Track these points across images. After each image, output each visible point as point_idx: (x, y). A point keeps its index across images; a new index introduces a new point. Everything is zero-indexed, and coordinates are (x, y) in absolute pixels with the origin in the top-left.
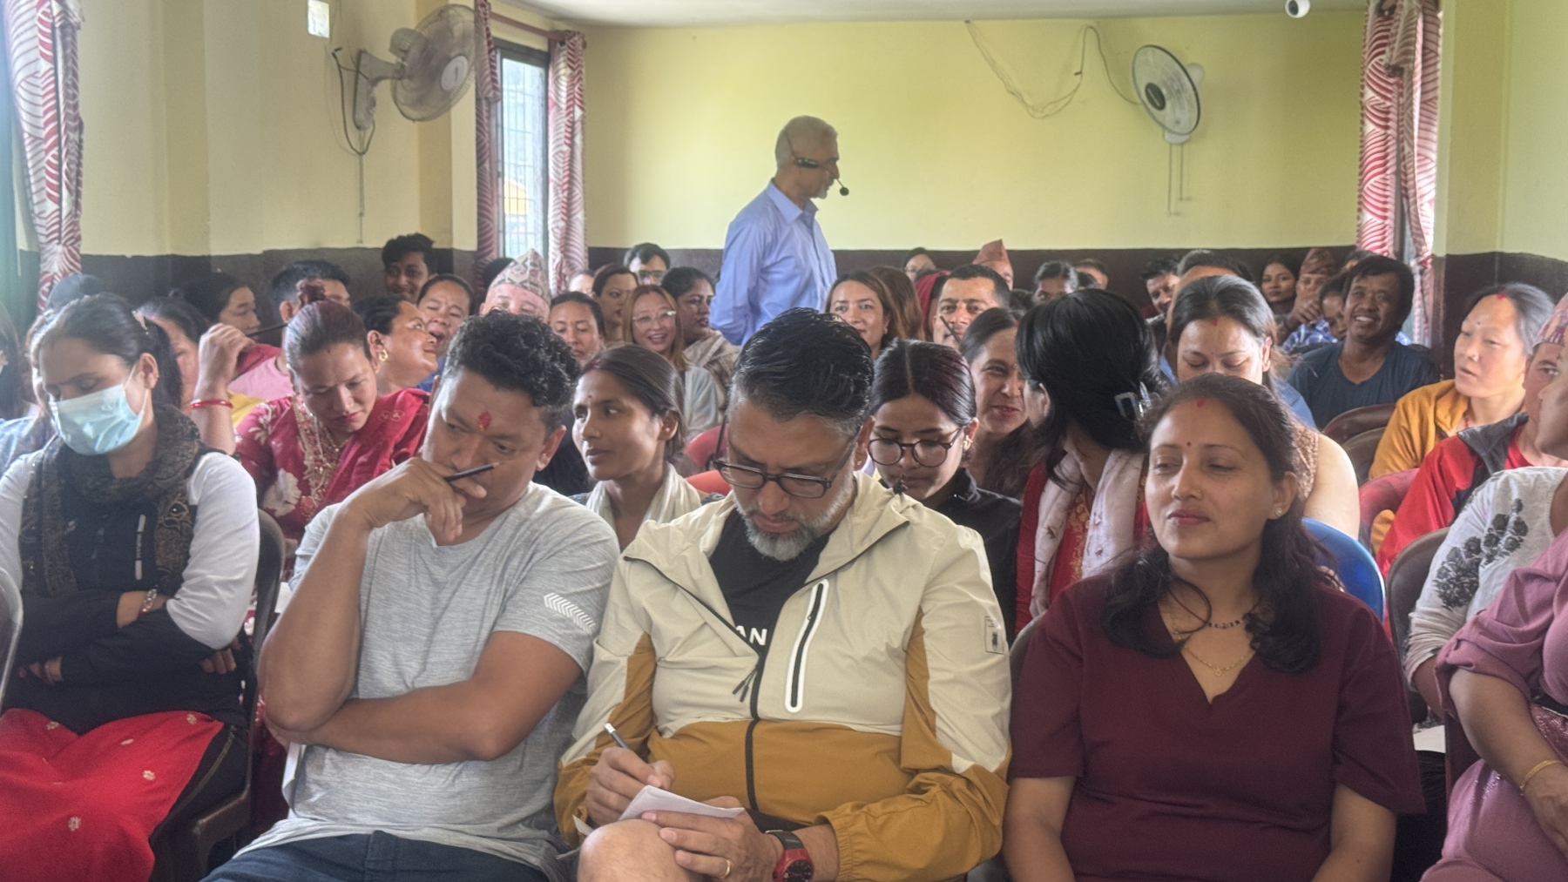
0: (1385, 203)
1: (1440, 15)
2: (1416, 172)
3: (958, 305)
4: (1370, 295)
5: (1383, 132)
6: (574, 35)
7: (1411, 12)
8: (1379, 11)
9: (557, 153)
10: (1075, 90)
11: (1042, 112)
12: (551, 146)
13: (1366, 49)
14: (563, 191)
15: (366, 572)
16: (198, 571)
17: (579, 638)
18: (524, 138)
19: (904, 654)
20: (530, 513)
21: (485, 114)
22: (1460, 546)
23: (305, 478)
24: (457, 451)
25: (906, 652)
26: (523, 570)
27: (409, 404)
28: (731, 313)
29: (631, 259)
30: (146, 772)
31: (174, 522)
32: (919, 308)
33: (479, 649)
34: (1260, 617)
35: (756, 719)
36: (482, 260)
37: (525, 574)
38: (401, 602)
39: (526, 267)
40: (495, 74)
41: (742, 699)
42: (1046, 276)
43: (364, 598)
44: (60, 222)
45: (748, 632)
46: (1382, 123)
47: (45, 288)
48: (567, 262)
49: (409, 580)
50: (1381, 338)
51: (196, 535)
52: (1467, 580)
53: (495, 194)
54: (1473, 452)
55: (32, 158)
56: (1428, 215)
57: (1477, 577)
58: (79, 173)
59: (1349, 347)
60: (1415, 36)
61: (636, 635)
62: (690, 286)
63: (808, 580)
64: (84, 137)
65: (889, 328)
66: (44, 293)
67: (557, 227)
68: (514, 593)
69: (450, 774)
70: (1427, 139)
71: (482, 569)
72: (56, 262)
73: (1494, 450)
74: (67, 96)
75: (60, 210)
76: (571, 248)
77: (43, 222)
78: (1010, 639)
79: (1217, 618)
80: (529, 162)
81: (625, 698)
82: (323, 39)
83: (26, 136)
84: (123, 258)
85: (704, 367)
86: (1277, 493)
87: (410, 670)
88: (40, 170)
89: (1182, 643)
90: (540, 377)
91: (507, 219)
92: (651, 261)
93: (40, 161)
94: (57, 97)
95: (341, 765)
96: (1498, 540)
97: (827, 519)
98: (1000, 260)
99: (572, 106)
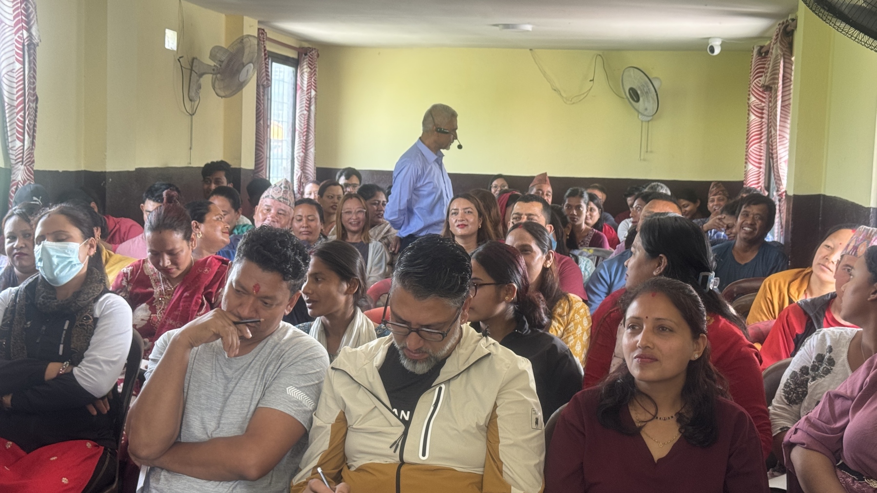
0: (760, 159)
1: (793, 59)
2: (778, 144)
3: (522, 216)
4: (752, 216)
5: (760, 120)
6: (313, 50)
7: (777, 56)
8: (760, 53)
9: (301, 115)
10: (590, 90)
11: (571, 101)
12: (298, 111)
13: (752, 74)
14: (304, 136)
15: (188, 370)
16: (93, 353)
17: (305, 412)
18: (283, 106)
19: (486, 428)
20: (280, 339)
21: (262, 93)
22: (797, 370)
23: (154, 305)
24: (241, 305)
25: (487, 427)
26: (275, 373)
27: (214, 264)
28: (397, 213)
29: (340, 177)
30: (63, 479)
31: (84, 325)
32: (499, 213)
33: (249, 416)
34: (685, 414)
35: (402, 462)
36: (257, 175)
37: (276, 375)
38: (207, 388)
39: (281, 189)
40: (268, 72)
41: (395, 451)
42: (570, 195)
43: (186, 385)
44: (23, 153)
45: (399, 413)
46: (760, 115)
47: (13, 189)
48: (304, 176)
49: (212, 375)
50: (756, 240)
51: (95, 333)
52: (801, 390)
53: (266, 138)
54: (806, 313)
55: (9, 117)
56: (783, 169)
57: (807, 389)
58: (35, 126)
59: (738, 243)
60: (779, 69)
61: (337, 412)
62: (373, 195)
63: (433, 385)
64: (38, 105)
65: (482, 225)
66: (12, 191)
67: (299, 156)
68: (270, 385)
69: (230, 487)
70: (784, 127)
71: (253, 371)
72: (20, 174)
73: (818, 312)
74: (30, 83)
75: (24, 146)
76: (307, 168)
77: (14, 153)
78: (545, 421)
79: (663, 414)
80: (285, 119)
81: (329, 447)
82: (173, 51)
83: (6, 104)
84: (57, 172)
85: (379, 241)
86: (695, 345)
87: (210, 427)
88: (13, 123)
89: (641, 428)
90: (288, 264)
91: (272, 144)
92: (351, 178)
93: (13, 119)
94: (24, 84)
95: (170, 479)
96: (818, 369)
97: (444, 352)
98: (545, 184)
99: (310, 89)
